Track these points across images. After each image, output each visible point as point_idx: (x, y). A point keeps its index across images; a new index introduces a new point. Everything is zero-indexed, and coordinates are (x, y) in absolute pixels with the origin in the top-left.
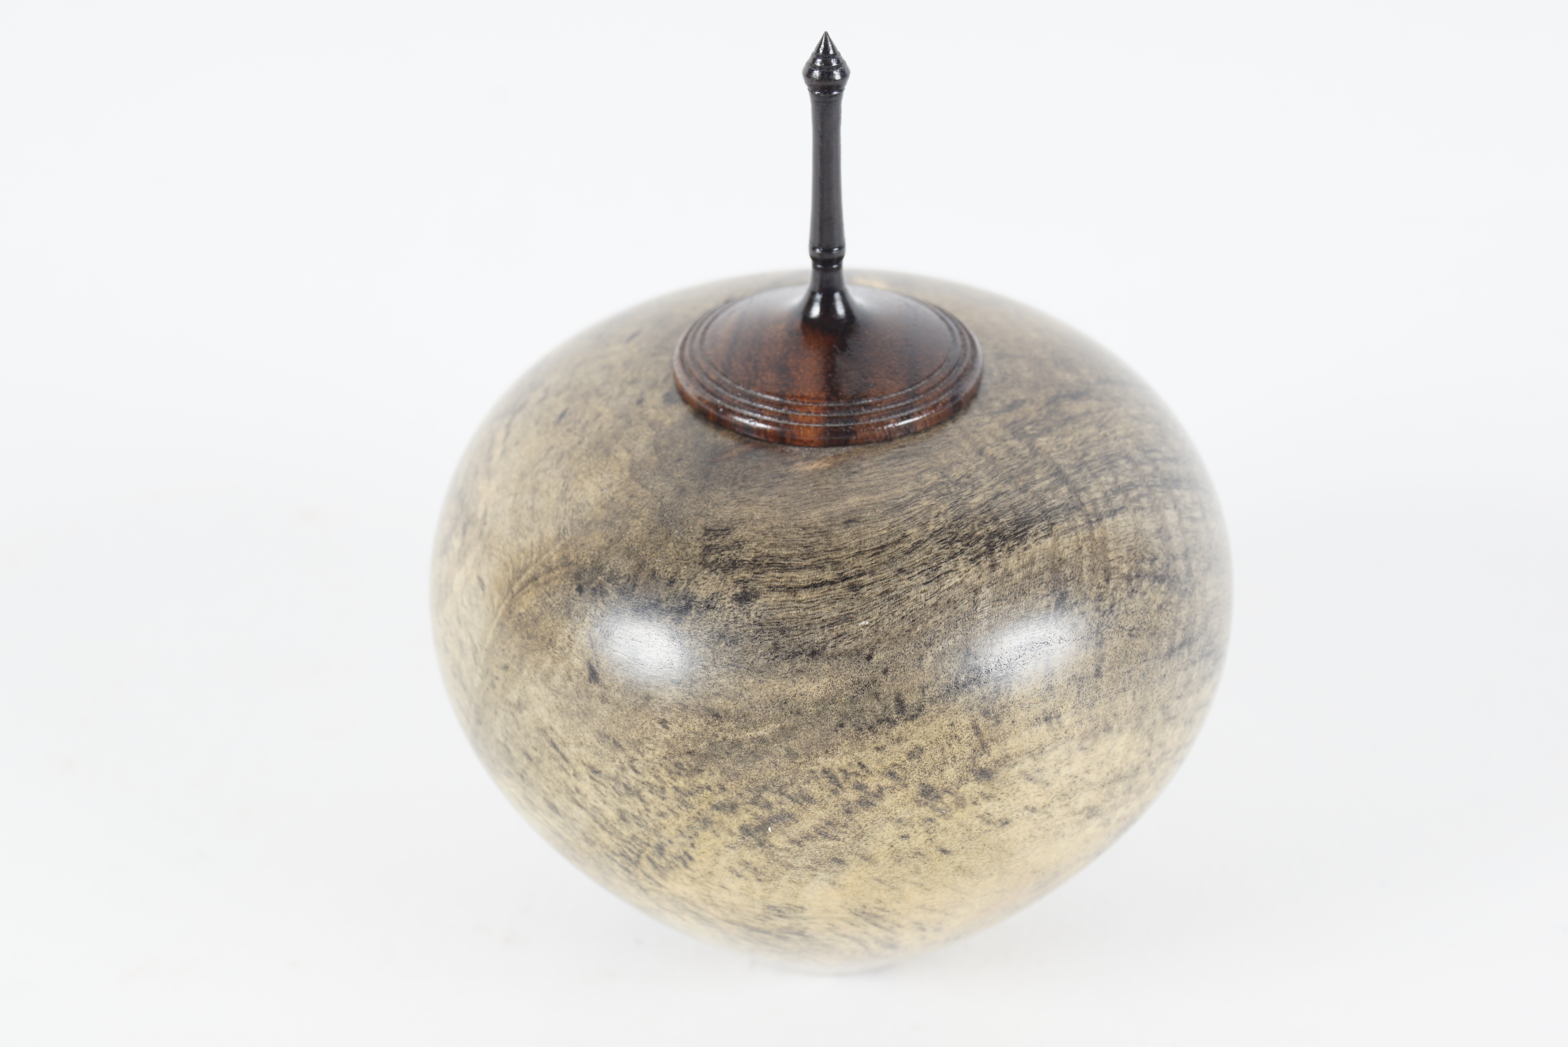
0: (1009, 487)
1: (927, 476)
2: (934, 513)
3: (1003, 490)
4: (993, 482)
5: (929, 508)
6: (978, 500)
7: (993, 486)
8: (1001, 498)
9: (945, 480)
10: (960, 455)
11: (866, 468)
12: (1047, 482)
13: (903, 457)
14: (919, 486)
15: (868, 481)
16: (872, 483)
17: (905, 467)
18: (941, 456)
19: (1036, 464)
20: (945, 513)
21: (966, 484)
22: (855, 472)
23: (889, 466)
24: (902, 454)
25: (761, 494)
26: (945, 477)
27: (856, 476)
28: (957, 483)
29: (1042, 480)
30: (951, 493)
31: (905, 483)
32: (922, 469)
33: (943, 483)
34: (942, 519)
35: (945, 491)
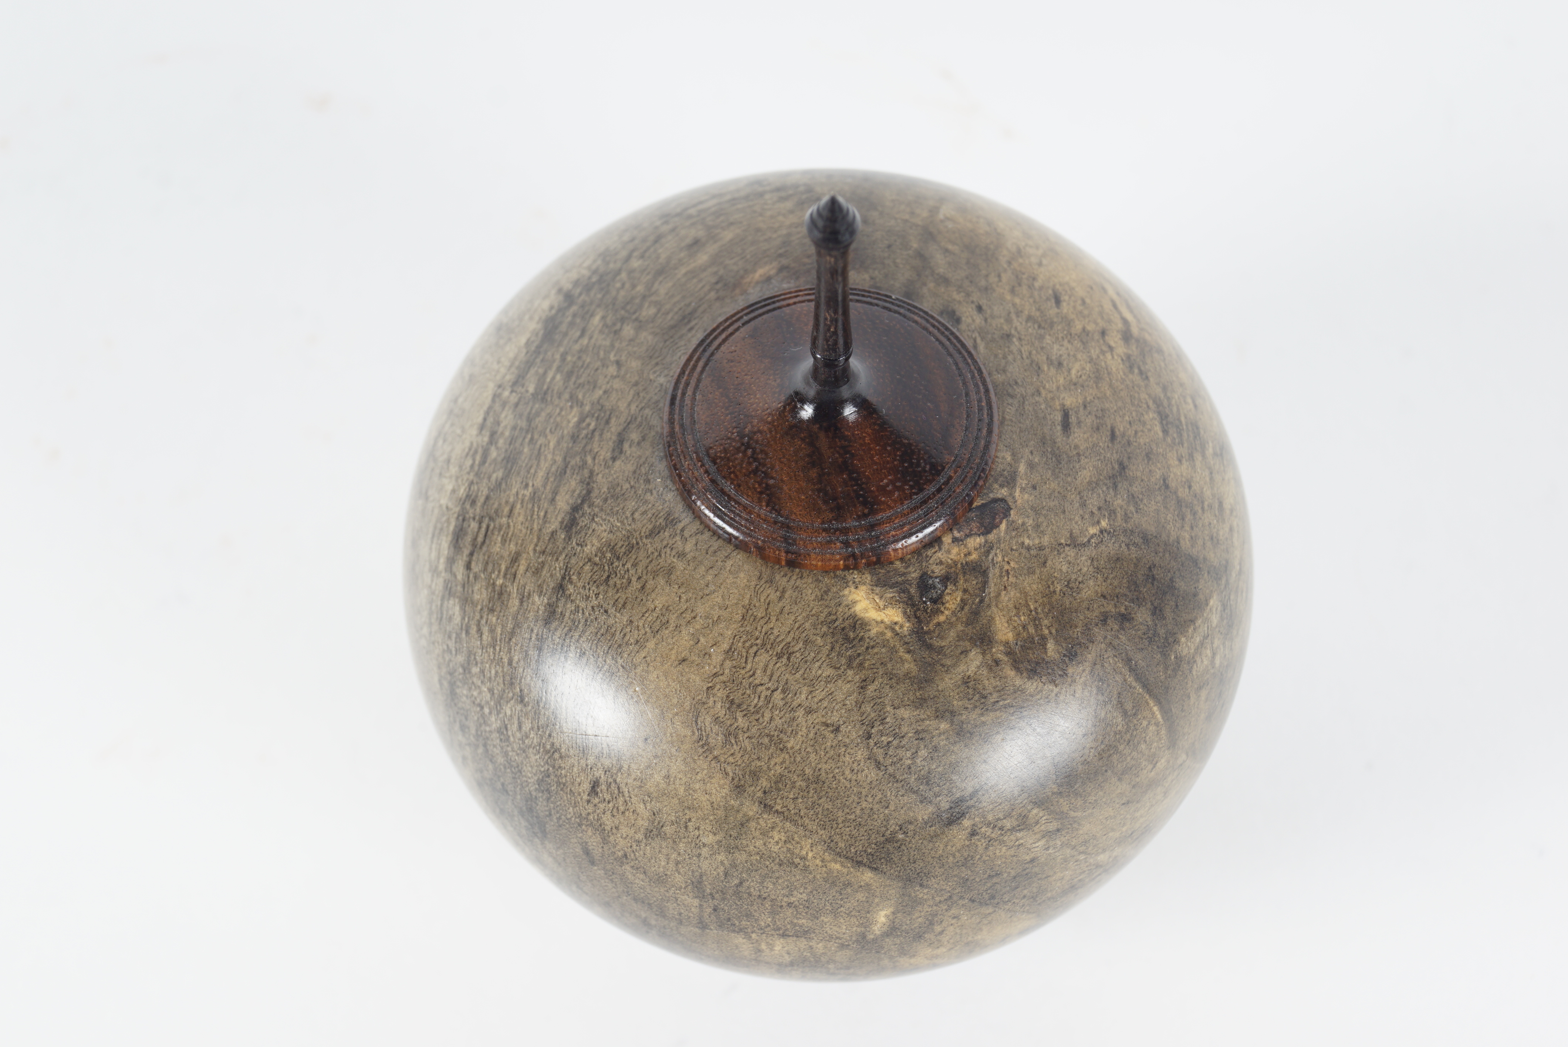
0: (577, 347)
1: (652, 311)
2: (627, 286)
3: (580, 341)
4: (593, 341)
5: (634, 286)
6: (596, 320)
7: (591, 338)
8: (578, 334)
9: (634, 317)
10: (635, 349)
11: (710, 291)
12: (548, 380)
13: (684, 318)
14: (653, 298)
15: (700, 281)
16: (695, 281)
17: (676, 309)
18: (650, 338)
19: (566, 388)
20: (618, 290)
21: (614, 324)
22: (717, 283)
23: (690, 304)
24: (686, 321)
25: (789, 235)
26: (636, 319)
27: (713, 280)
28: (623, 320)
29: (553, 378)
30: (623, 308)
31: (667, 294)
32: (659, 315)
33: (634, 313)
34: (618, 285)
35: (628, 307)
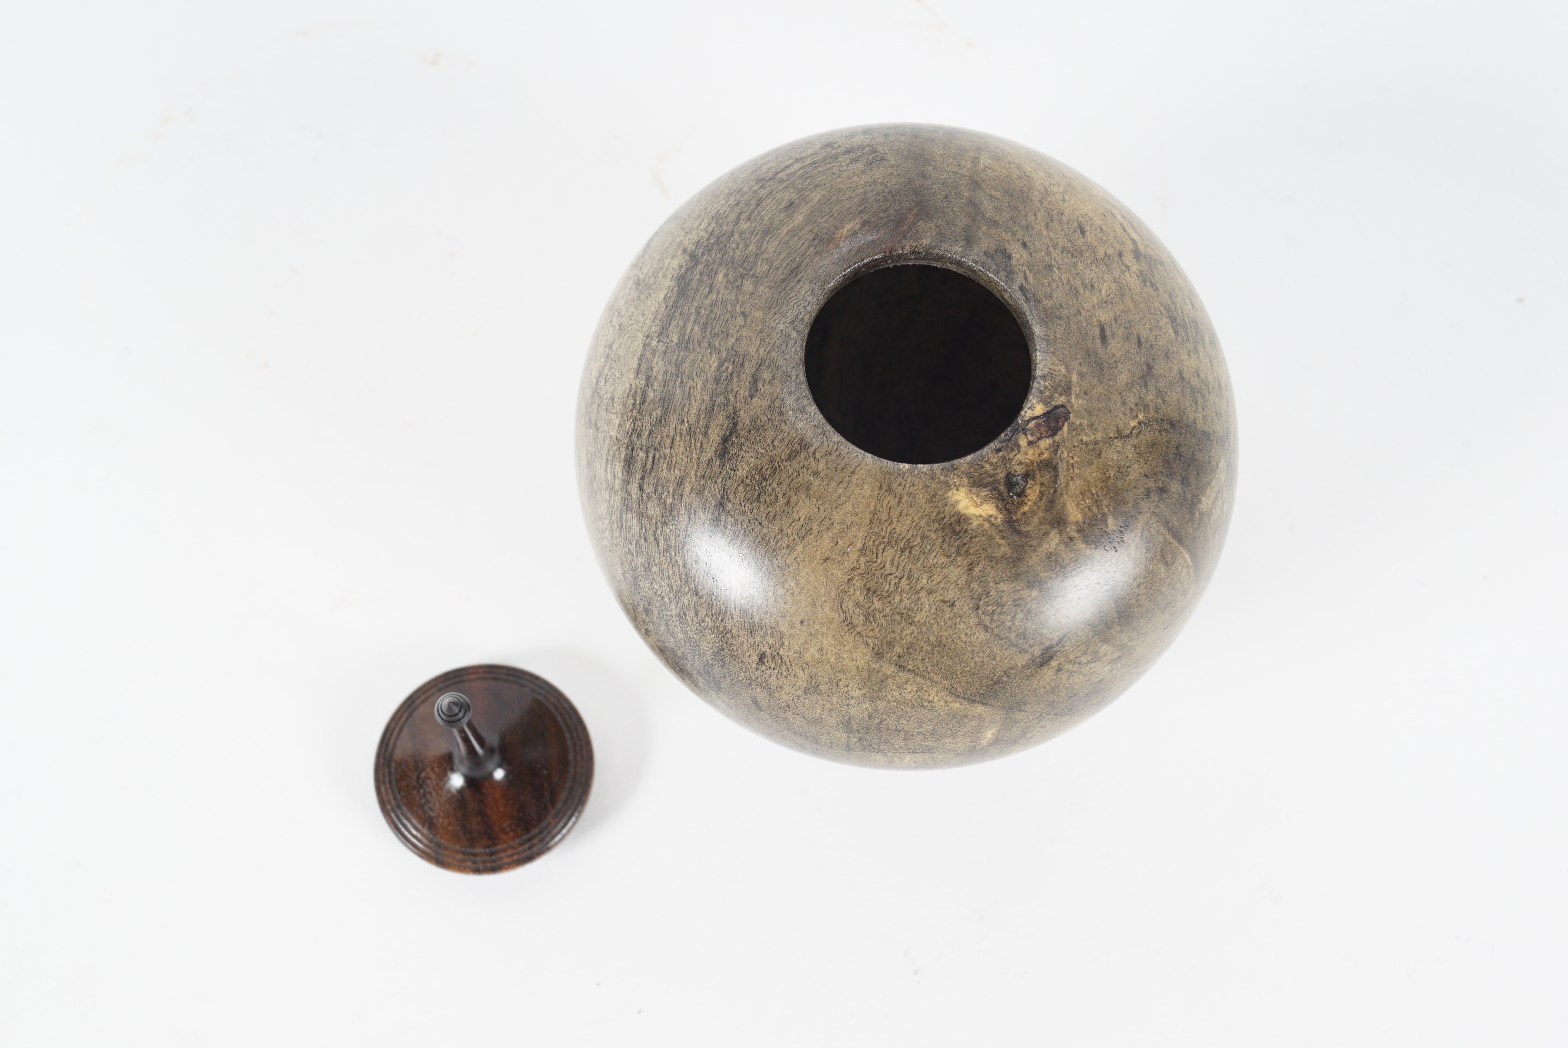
0: (708, 302)
1: (765, 267)
2: (741, 246)
3: (710, 296)
4: (720, 295)
5: (747, 247)
6: (721, 276)
7: (718, 294)
8: (707, 290)
9: (751, 273)
10: (756, 301)
11: (809, 247)
12: (688, 331)
13: (792, 272)
14: (764, 256)
15: (800, 238)
16: (796, 238)
17: (784, 265)
18: (766, 291)
19: (704, 337)
20: (734, 250)
21: (736, 280)
22: (814, 239)
23: (795, 259)
24: (794, 274)
25: (865, 193)
26: (753, 275)
27: (811, 238)
28: (742, 276)
29: (692, 329)
30: (741, 266)
31: (775, 252)
32: (771, 271)
33: (751, 270)
34: (733, 246)
35: (745, 265)
